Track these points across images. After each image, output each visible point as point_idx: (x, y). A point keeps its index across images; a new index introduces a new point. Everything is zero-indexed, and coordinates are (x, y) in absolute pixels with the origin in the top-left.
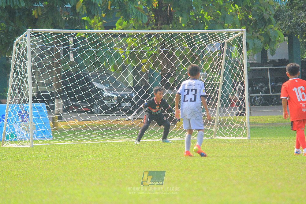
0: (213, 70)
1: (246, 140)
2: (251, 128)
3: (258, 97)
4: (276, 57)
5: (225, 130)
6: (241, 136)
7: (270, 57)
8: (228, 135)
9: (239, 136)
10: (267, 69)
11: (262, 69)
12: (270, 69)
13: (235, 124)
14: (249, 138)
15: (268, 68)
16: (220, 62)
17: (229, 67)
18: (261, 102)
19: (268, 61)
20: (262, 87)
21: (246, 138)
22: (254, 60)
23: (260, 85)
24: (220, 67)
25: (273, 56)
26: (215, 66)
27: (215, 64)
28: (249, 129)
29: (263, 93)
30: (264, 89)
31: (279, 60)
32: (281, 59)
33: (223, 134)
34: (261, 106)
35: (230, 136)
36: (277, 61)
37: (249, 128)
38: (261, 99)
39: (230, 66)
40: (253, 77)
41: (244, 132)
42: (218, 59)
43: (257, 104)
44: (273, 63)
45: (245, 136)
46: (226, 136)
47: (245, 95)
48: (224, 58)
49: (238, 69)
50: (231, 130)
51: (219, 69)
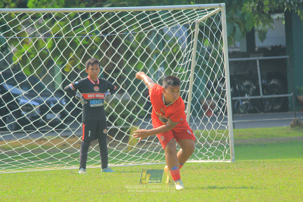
0: (180, 63)
1: (229, 164)
2: (236, 146)
3: (243, 100)
4: (268, 43)
5: (199, 150)
6: (222, 158)
7: (259, 44)
8: (202, 156)
9: (219, 158)
10: (255, 61)
11: (247, 61)
12: (260, 61)
13: (214, 141)
14: (233, 160)
15: (258, 59)
16: (190, 51)
17: (203, 59)
18: (247, 108)
19: (256, 49)
20: (248, 87)
21: (229, 161)
22: (236, 48)
23: (246, 83)
24: (190, 60)
25: (262, 42)
26: (183, 57)
27: (183, 54)
28: (233, 148)
29: (250, 95)
30: (251, 89)
31: (272, 47)
32: (274, 45)
33: (196, 155)
34: (247, 114)
35: (206, 158)
36: (270, 49)
37: (233, 146)
38: (247, 105)
39: (204, 57)
40: (235, 72)
41: (226, 152)
42: (187, 47)
43: (242, 111)
44: (264, 51)
45: (228, 157)
46: (200, 159)
47: (226, 99)
48: (195, 45)
49: (215, 61)
50: (208, 150)
51: (188, 63)
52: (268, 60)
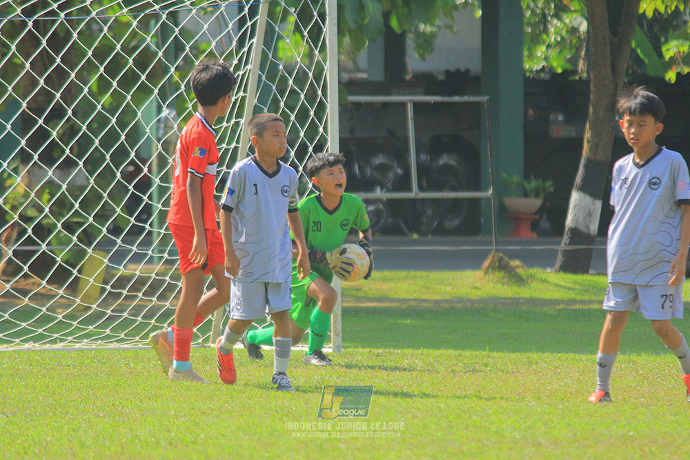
3: (369, 202)
4: (436, 64)
7: (414, 62)
10: (403, 105)
11: (385, 105)
12: (416, 105)
14: (338, 347)
15: (410, 101)
16: (241, 73)
17: (272, 90)
18: (378, 221)
19: (408, 77)
20: (383, 168)
22: (359, 70)
23: (379, 160)
24: (241, 94)
25: (424, 59)
28: (340, 317)
29: (388, 190)
30: (391, 175)
31: (447, 73)
32: (452, 69)
36: (441, 77)
37: (339, 312)
38: (378, 213)
39: (274, 87)
40: (352, 131)
42: (235, 62)
44: (427, 82)
48: (255, 57)
49: (302, 96)
51: (236, 100)
52: (436, 103)
